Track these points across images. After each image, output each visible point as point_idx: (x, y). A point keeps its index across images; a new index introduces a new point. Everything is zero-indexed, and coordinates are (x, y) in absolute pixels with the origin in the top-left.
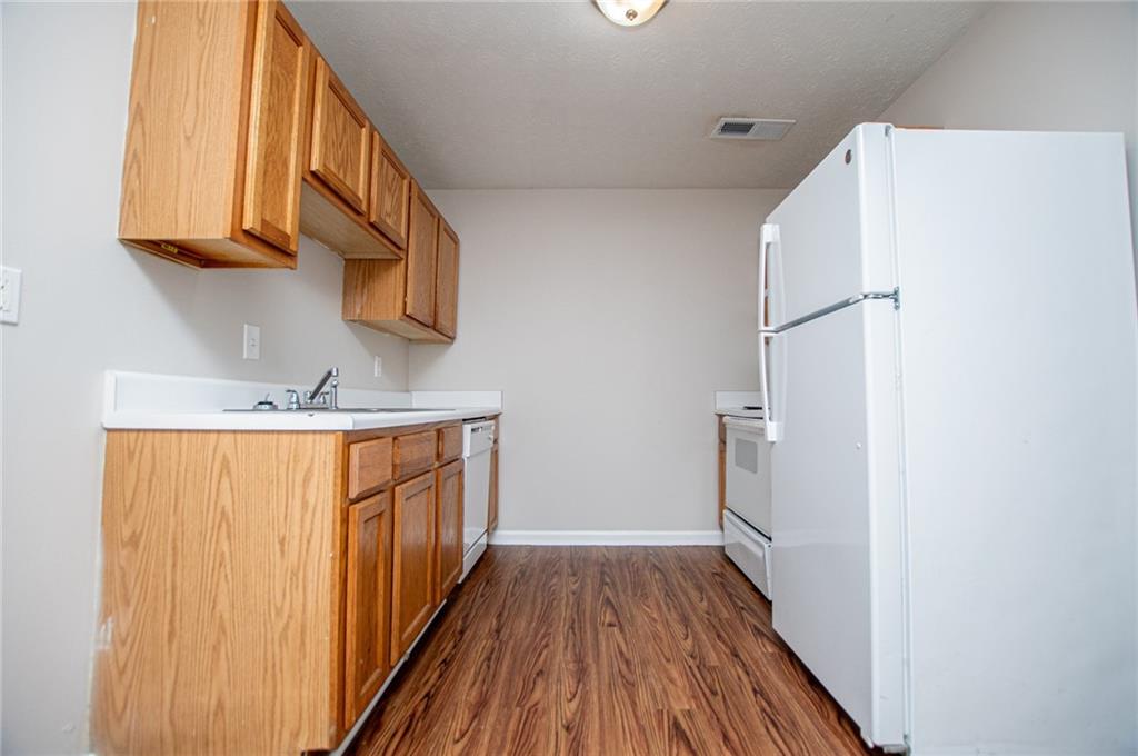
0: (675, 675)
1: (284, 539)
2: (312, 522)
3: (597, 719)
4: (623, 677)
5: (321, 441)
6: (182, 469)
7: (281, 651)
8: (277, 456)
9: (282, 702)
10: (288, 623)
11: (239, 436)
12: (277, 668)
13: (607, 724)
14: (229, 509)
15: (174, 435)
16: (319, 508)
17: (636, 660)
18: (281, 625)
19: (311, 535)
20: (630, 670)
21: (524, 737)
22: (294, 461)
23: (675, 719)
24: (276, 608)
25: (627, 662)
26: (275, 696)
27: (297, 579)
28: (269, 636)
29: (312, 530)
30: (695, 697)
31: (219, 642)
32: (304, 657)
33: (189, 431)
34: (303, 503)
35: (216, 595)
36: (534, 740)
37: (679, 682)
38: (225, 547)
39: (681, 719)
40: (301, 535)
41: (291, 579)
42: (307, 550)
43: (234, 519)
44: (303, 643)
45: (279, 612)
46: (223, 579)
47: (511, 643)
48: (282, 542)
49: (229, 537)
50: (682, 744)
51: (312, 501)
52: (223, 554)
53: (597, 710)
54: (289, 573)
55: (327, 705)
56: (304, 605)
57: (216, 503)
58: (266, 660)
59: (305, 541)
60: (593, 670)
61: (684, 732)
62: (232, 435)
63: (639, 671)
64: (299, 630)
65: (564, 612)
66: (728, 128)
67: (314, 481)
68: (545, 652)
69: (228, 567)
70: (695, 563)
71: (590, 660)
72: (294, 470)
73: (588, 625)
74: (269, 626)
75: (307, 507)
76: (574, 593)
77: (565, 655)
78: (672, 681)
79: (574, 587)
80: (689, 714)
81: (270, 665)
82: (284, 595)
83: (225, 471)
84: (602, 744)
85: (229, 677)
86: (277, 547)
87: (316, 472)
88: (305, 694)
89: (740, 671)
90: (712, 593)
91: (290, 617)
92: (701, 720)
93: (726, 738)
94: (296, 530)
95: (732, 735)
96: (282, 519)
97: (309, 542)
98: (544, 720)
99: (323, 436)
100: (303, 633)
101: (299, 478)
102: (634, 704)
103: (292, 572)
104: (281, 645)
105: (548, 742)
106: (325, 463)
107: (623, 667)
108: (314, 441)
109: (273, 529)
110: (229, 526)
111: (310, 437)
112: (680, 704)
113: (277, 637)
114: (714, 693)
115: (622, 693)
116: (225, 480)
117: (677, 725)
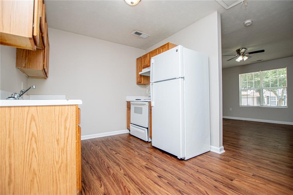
0: (139, 159)
1: (58, 139)
2: (69, 133)
3: (130, 171)
4: (128, 163)
5: (70, 108)
6: (12, 121)
7: (59, 175)
8: (55, 114)
9: (60, 190)
10: (61, 165)
11: (38, 108)
12: (58, 180)
13: (133, 172)
14: (35, 133)
15: (7, 109)
16: (71, 128)
17: (128, 159)
18: (58, 166)
19: (68, 137)
20: (128, 161)
21: (117, 180)
22: (61, 115)
23: (145, 166)
24: (56, 162)
25: (126, 160)
26: (57, 189)
27: (64, 151)
28: (54, 171)
29: (68, 135)
30: (146, 161)
31: (33, 178)
32: (67, 174)
33: (14, 107)
34: (65, 128)
35: (31, 163)
36: (120, 180)
37: (141, 160)
38: (34, 146)
39: (146, 166)
40: (65, 137)
41: (62, 151)
42: (67, 142)
43: (38, 136)
44: (67, 170)
45: (57, 163)
46: (34, 156)
47: (94, 164)
48: (58, 141)
49: (36, 142)
50: (149, 169)
51: (68, 127)
52: (33, 149)
53: (128, 170)
54: (61, 149)
55: (76, 186)
56: (67, 159)
57: (29, 131)
58: (53, 178)
59: (66, 139)
60: (120, 163)
61: (148, 168)
62: (36, 108)
63: (130, 160)
64: (65, 166)
65: (102, 154)
66: (137, 33)
67: (69, 120)
68: (105, 163)
69: (36, 153)
70: (125, 138)
71: (118, 162)
72: (61, 117)
73: (111, 155)
74: (54, 168)
75: (66, 129)
76: (100, 149)
77: (111, 162)
78: (139, 160)
79: (99, 148)
80: (146, 164)
81: (55, 180)
82: (59, 157)
83: (33, 120)
84: (135, 175)
85: (38, 188)
86: (56, 142)
87: (69, 118)
88: (68, 184)
89: (150, 155)
90: (133, 143)
91: (62, 163)
92: (149, 165)
93: (156, 166)
94: (63, 136)
95: (157, 165)
96: (57, 134)
97: (67, 139)
98: (118, 175)
99: (71, 107)
100: (66, 167)
101: (63, 121)
102: (135, 166)
103: (62, 149)
104: (59, 173)
105: (123, 179)
106: (72, 115)
107: (127, 161)
108: (68, 108)
109: (54, 137)
110: (35, 138)
111: (67, 107)
112: (144, 164)
113: (57, 170)
114: (148, 160)
115: (130, 165)
116: (33, 123)
117: (146, 167)
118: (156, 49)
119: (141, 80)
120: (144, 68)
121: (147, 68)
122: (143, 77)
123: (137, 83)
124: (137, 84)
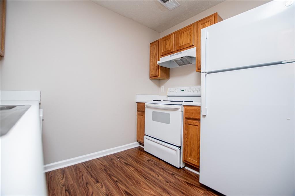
118: (191, 26)
119: (158, 73)
120: (162, 56)
121: (170, 55)
122: (161, 69)
123: (150, 77)
124: (150, 79)
